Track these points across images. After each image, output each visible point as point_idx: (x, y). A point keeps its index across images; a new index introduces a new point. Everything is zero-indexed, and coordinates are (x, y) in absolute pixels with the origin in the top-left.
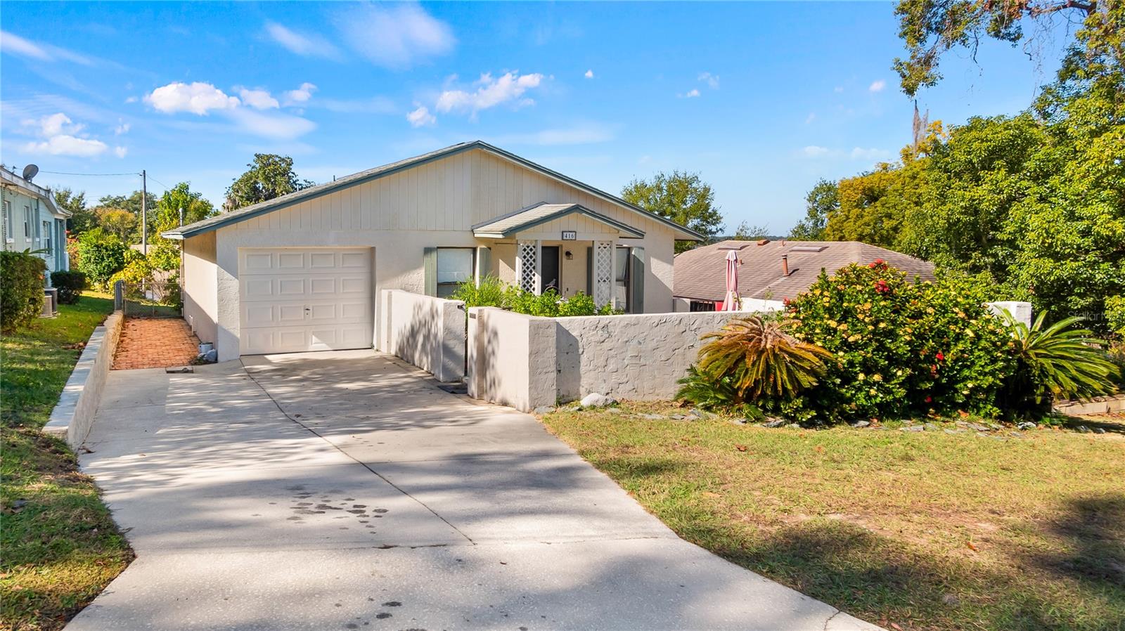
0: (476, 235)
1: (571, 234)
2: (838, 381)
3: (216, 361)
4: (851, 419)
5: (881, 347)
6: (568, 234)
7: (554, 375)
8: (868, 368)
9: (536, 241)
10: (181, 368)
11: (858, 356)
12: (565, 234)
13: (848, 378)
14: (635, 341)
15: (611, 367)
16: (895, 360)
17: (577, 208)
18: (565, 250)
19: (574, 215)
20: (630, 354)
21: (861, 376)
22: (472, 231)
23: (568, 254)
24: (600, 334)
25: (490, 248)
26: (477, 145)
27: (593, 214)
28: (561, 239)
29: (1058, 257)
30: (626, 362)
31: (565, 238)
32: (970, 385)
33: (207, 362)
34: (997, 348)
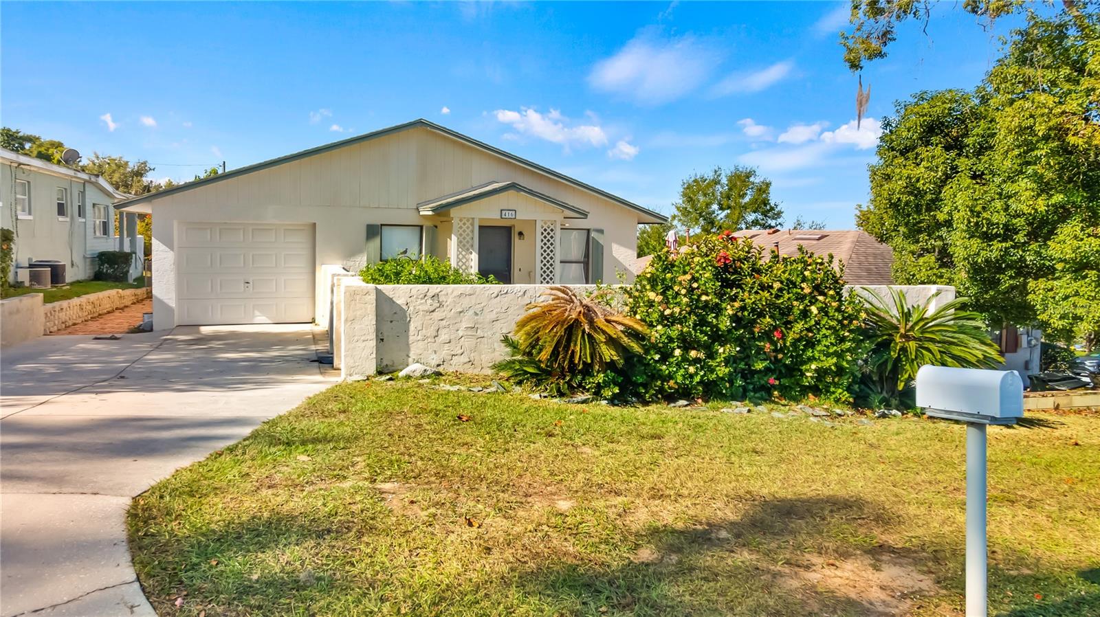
0: (421, 213)
1: (510, 212)
2: (657, 357)
3: (151, 330)
4: (670, 398)
5: (702, 322)
6: (507, 212)
7: (373, 343)
8: (687, 343)
9: (473, 219)
10: (109, 336)
11: (675, 331)
12: (504, 212)
13: (666, 356)
14: (471, 312)
15: (444, 336)
16: (718, 337)
17: (513, 186)
18: (517, 230)
19: (512, 192)
20: (464, 325)
21: (677, 352)
22: (418, 209)
23: (521, 234)
24: (429, 304)
25: (436, 227)
26: (420, 123)
27: (531, 192)
28: (499, 217)
29: (987, 237)
30: (460, 333)
31: (503, 216)
32: (813, 367)
33: (143, 331)
34: (843, 327)
